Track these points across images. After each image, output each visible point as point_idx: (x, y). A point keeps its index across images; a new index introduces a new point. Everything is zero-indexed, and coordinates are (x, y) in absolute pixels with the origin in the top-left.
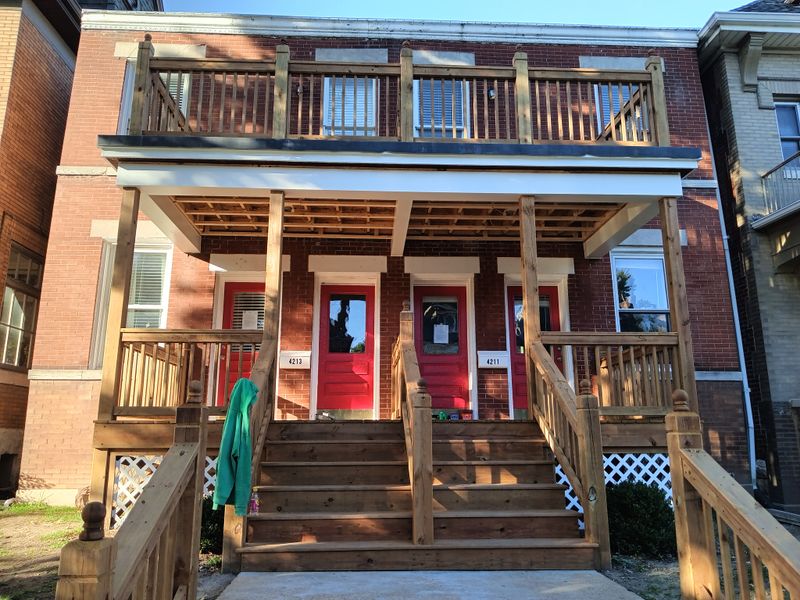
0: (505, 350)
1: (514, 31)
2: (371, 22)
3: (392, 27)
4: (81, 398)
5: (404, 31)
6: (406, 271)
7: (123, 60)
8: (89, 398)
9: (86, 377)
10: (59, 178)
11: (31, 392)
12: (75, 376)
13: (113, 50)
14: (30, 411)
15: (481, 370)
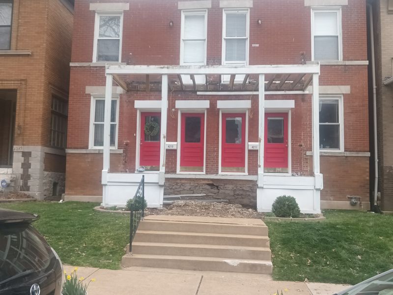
4: (86, 160)
6: (218, 107)
7: (94, 12)
8: (89, 160)
9: (88, 152)
10: (71, 68)
11: (67, 158)
12: (84, 151)
13: (89, 7)
14: (67, 165)
15: (249, 151)
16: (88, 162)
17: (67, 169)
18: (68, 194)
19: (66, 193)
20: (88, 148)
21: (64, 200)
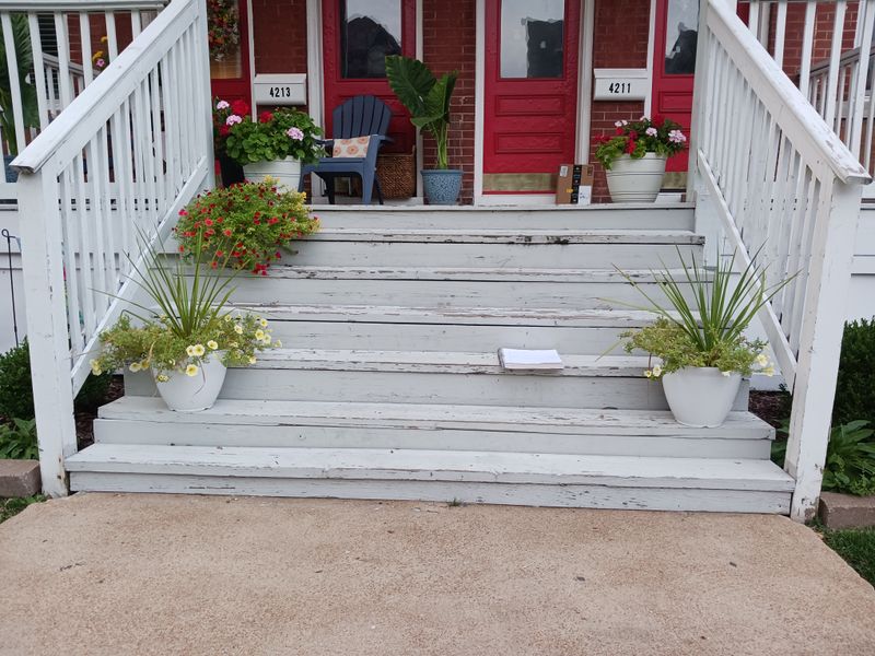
0: (646, 67)
15: (597, 104)
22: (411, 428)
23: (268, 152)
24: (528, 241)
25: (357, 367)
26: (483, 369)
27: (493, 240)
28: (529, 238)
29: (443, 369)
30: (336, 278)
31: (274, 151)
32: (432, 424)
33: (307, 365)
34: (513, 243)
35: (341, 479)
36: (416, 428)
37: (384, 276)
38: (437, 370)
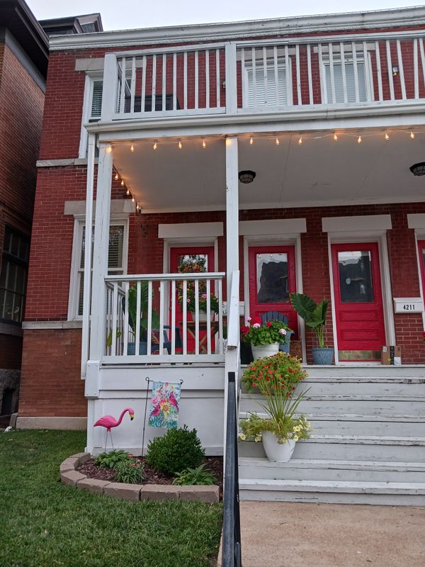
0: (420, 297)
1: (411, 14)
2: (283, 20)
3: (300, 23)
4: (62, 343)
5: (311, 25)
6: (324, 231)
7: (83, 73)
8: (68, 343)
9: (66, 326)
10: (39, 170)
11: (25, 339)
12: (57, 325)
13: (73, 65)
14: (24, 355)
15: (397, 315)
16: (67, 346)
17: (24, 363)
18: (24, 414)
19: (19, 411)
20: (66, 319)
21: (14, 428)
22: (394, 471)
23: (270, 339)
24: (410, 382)
25: (353, 442)
26: (417, 443)
27: (392, 381)
28: (410, 380)
29: (397, 443)
30: (321, 400)
31: (272, 339)
32: (405, 469)
33: (329, 441)
34: (402, 383)
35: (372, 494)
36: (397, 471)
37: (346, 398)
38: (394, 443)
